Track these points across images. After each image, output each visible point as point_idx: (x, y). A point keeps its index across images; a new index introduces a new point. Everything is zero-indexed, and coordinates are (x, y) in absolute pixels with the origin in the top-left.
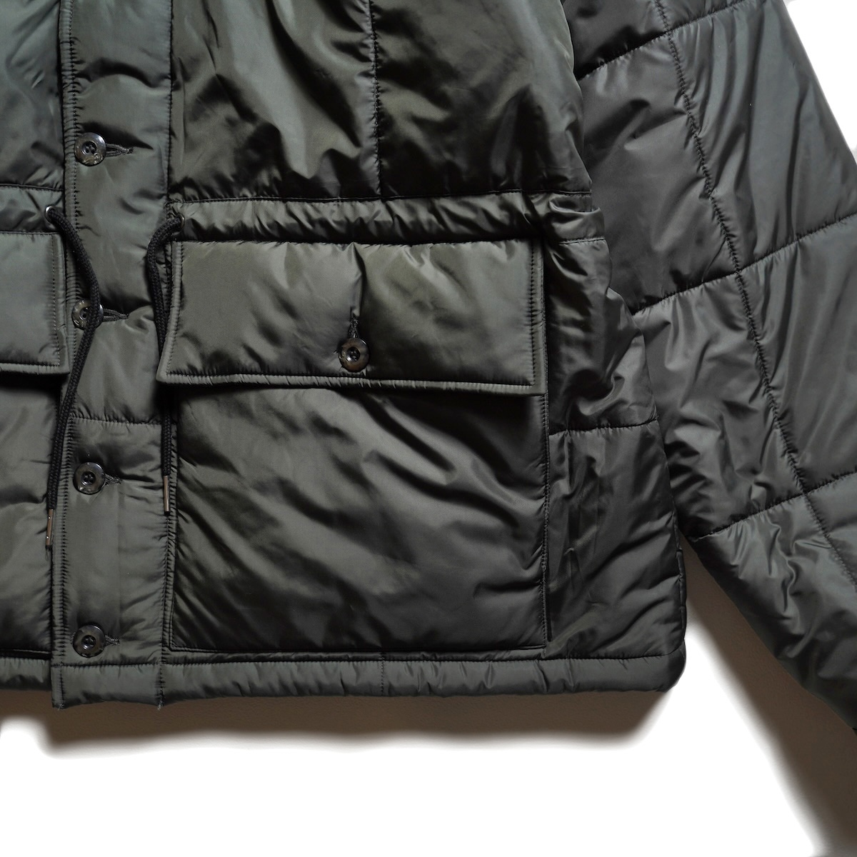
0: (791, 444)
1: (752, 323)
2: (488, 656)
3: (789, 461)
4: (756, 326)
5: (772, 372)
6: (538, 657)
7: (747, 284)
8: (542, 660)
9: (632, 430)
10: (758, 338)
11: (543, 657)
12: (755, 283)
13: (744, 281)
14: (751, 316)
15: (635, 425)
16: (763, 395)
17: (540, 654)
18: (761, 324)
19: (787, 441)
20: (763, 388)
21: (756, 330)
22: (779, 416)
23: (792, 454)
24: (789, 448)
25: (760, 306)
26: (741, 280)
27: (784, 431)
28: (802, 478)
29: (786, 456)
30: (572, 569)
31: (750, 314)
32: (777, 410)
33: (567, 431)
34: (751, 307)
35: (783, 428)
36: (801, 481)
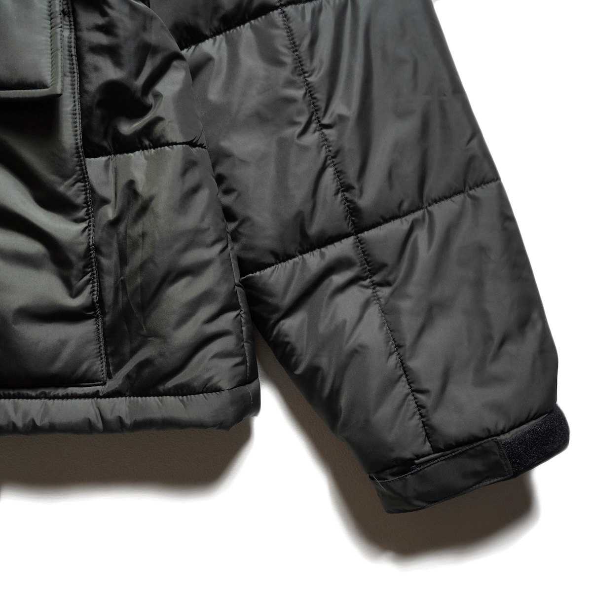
0: (343, 183)
1: (299, 61)
2: (42, 393)
3: (342, 200)
4: (303, 63)
5: (323, 109)
6: (96, 395)
7: (291, 19)
8: (101, 397)
9: (172, 149)
10: (306, 75)
11: (101, 394)
12: (300, 19)
13: (288, 16)
14: (297, 53)
15: (176, 144)
16: (315, 132)
17: (98, 392)
18: (308, 61)
19: (340, 180)
20: (314, 126)
21: (304, 67)
22: (332, 154)
23: (345, 193)
24: (342, 187)
25: (306, 42)
26: (285, 16)
27: (338, 170)
28: (353, 218)
29: (340, 195)
30: (122, 298)
31: (296, 51)
32: (331, 148)
33: (113, 156)
34: (297, 43)
35: (336, 166)
36: (353, 221)
